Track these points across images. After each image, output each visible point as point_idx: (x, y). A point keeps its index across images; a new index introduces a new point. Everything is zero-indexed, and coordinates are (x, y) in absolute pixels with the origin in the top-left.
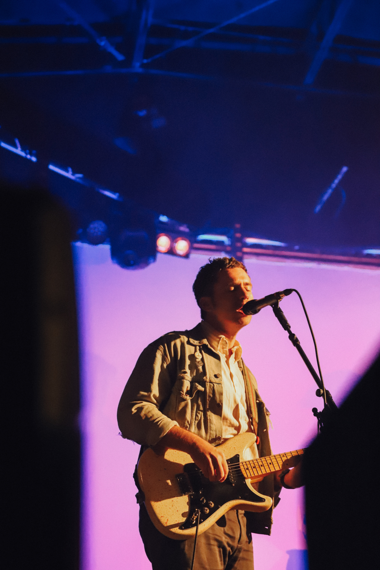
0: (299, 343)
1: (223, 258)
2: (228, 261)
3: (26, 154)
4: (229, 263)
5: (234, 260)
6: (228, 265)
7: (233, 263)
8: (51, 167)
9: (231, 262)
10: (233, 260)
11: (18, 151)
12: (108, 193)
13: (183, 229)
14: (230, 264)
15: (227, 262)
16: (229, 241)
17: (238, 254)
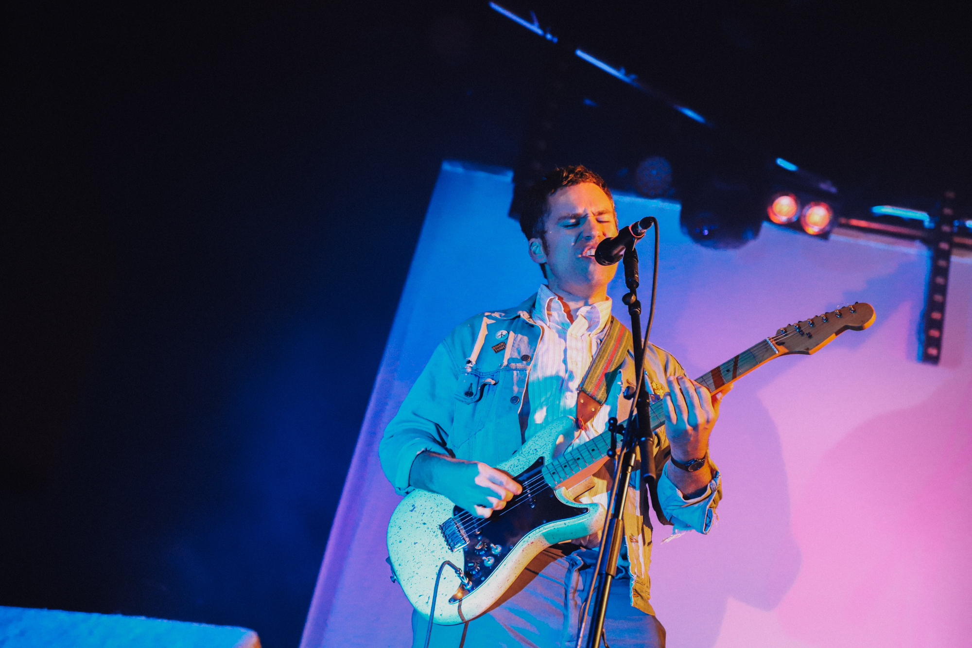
3: (545, 32)
8: (579, 53)
11: (535, 28)
12: (689, 113)
13: (825, 186)
16: (930, 222)
17: (944, 246)
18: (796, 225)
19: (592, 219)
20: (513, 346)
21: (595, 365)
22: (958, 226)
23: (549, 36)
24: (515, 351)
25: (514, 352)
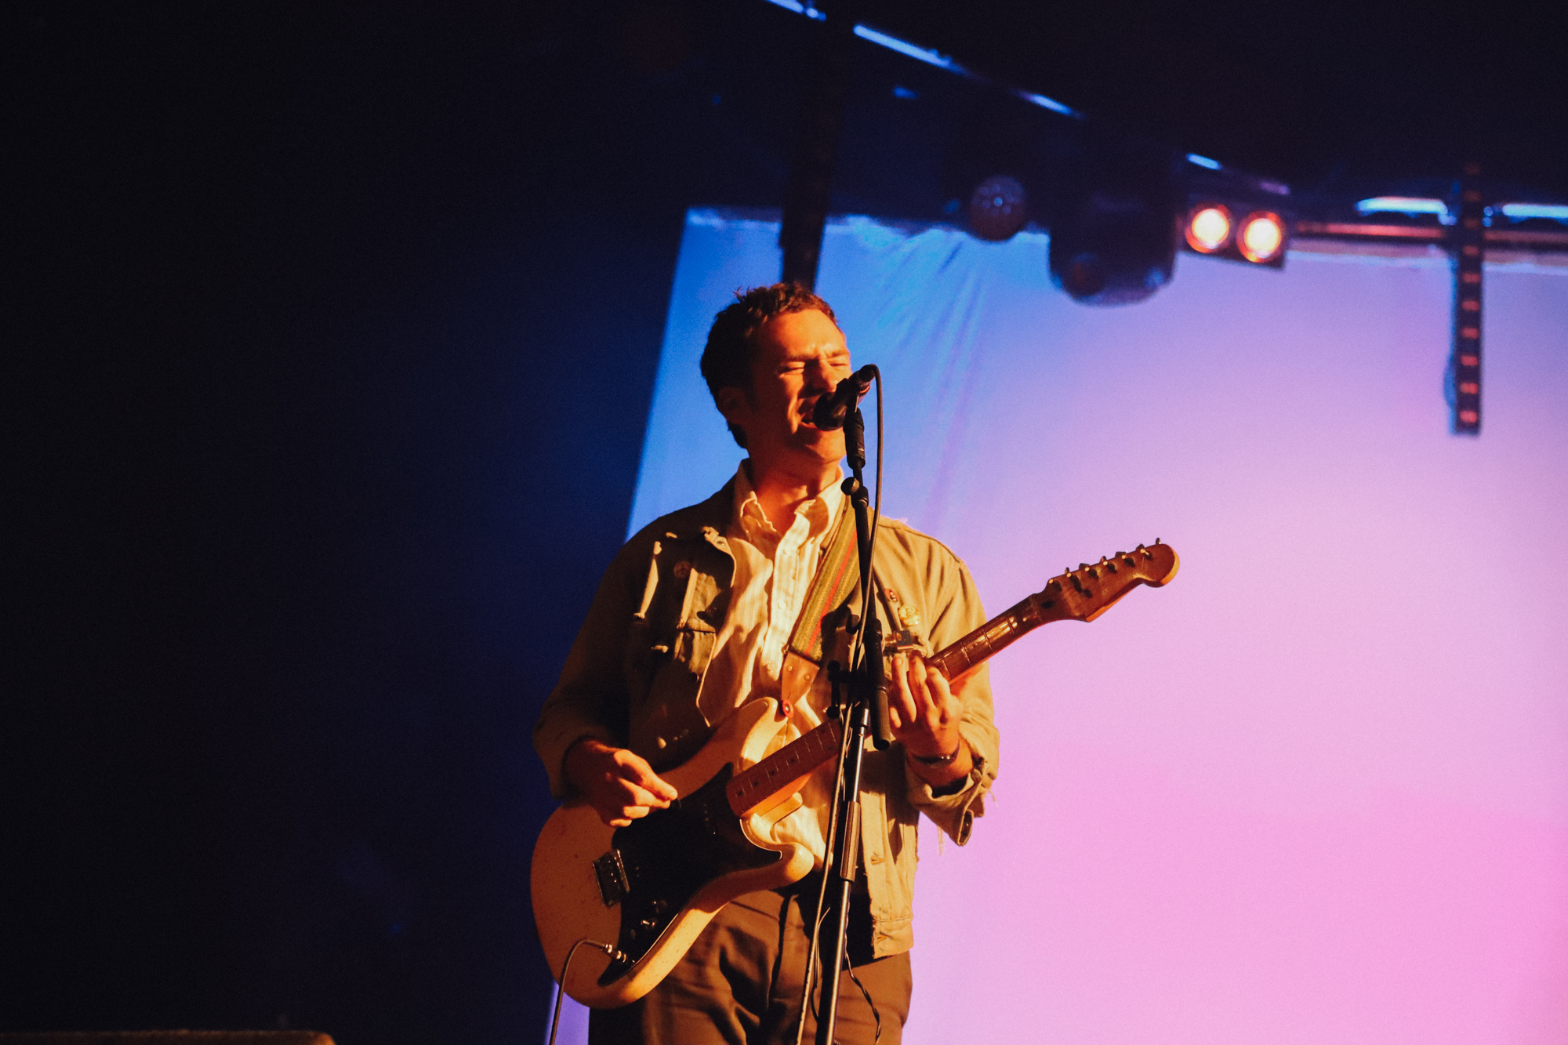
0: (868, 502)
1: (772, 288)
2: (782, 297)
3: (806, 7)
4: (787, 301)
5: (800, 292)
6: (785, 305)
7: (796, 298)
8: (861, 31)
9: (792, 299)
10: (797, 291)
12: (1043, 101)
13: (1270, 187)
14: (790, 303)
15: (781, 299)
16: (1449, 215)
17: (1471, 251)
18: (1232, 251)
19: (824, 362)
20: (696, 589)
21: (811, 601)
22: (1490, 217)
23: (813, 13)
24: (700, 597)
25: (697, 599)
